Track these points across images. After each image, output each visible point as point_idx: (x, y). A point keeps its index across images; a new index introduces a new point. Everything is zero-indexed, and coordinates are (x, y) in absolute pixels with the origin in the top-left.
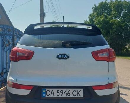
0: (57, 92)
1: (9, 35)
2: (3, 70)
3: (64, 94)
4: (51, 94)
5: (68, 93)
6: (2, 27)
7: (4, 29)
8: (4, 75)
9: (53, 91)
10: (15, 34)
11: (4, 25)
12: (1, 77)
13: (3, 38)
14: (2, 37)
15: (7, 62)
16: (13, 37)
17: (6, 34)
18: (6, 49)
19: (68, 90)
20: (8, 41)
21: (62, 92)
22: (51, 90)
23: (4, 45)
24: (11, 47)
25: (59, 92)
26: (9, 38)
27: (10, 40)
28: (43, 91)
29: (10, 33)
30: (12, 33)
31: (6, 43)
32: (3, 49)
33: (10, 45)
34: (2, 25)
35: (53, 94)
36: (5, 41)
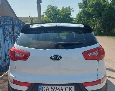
0: (52, 89)
1: (9, 25)
2: (6, 57)
3: (58, 90)
4: (47, 90)
5: (61, 89)
6: (2, 18)
7: (4, 20)
8: (8, 61)
9: (48, 87)
10: (14, 23)
11: (4, 17)
12: (5, 63)
13: (4, 29)
14: (2, 28)
15: (9, 49)
16: (13, 26)
17: (6, 25)
18: (7, 38)
19: (61, 86)
20: (9, 31)
21: (56, 88)
22: (46, 86)
23: (5, 35)
24: (12, 35)
25: (53, 88)
26: (9, 28)
27: (10, 30)
28: (39, 88)
29: (9, 23)
30: (11, 23)
31: (7, 32)
32: (5, 38)
33: (11, 34)
34: (2, 17)
35: (48, 90)
36: (6, 31)
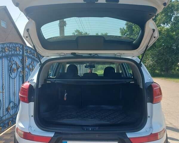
1: (17, 55)
2: (10, 104)
6: (8, 45)
7: (11, 48)
8: (12, 111)
10: (25, 54)
11: (10, 43)
12: (8, 113)
13: (10, 61)
14: (7, 59)
15: (14, 93)
16: (23, 58)
17: (13, 55)
18: (13, 75)
20: (16, 64)
23: (10, 70)
24: (20, 71)
26: (17, 60)
27: (19, 63)
29: (18, 52)
30: (21, 53)
31: (14, 66)
32: (10, 75)
34: (8, 43)
36: (12, 64)
